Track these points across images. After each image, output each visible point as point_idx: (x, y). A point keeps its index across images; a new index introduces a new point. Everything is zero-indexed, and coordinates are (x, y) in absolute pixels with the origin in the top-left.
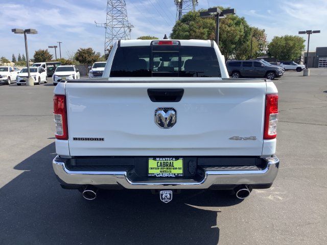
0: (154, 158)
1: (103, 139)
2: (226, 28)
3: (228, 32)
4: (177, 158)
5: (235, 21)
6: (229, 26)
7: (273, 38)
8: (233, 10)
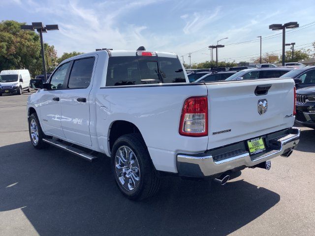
0: (250, 140)
1: (230, 130)
2: (26, 42)
3: (28, 47)
4: (259, 137)
5: (34, 37)
6: (28, 41)
7: (63, 54)
8: (57, 25)
